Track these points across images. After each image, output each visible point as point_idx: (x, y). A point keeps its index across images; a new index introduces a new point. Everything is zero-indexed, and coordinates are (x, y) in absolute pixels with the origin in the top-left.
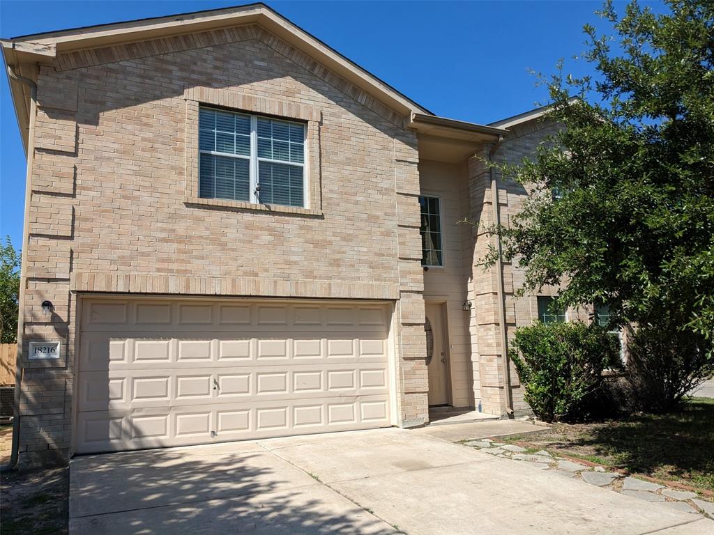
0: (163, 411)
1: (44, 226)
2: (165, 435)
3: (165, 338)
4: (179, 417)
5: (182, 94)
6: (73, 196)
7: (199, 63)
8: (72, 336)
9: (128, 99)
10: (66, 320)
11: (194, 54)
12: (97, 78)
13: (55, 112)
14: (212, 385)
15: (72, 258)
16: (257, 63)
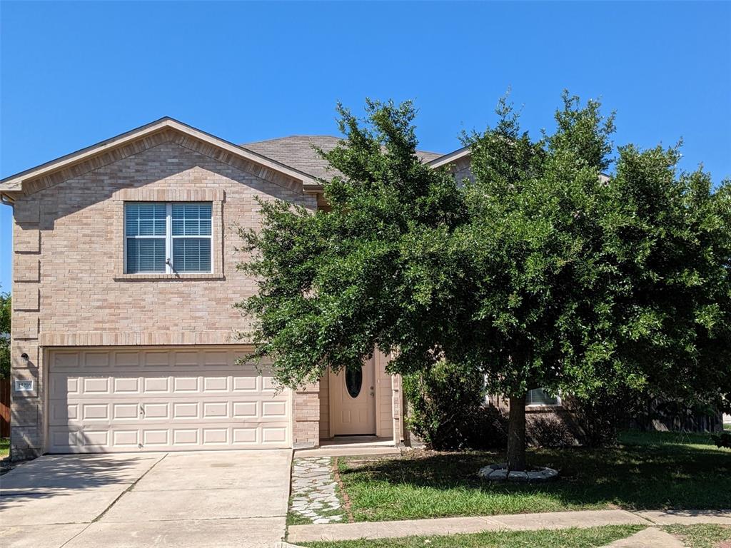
0: (105, 428)
1: (21, 304)
2: (106, 444)
3: (104, 377)
4: (116, 433)
5: (111, 196)
6: (39, 281)
7: (124, 170)
8: (41, 376)
9: (73, 207)
10: (36, 366)
11: (121, 164)
12: (52, 195)
13: (26, 224)
14: (139, 411)
15: (39, 324)
16: (169, 161)
